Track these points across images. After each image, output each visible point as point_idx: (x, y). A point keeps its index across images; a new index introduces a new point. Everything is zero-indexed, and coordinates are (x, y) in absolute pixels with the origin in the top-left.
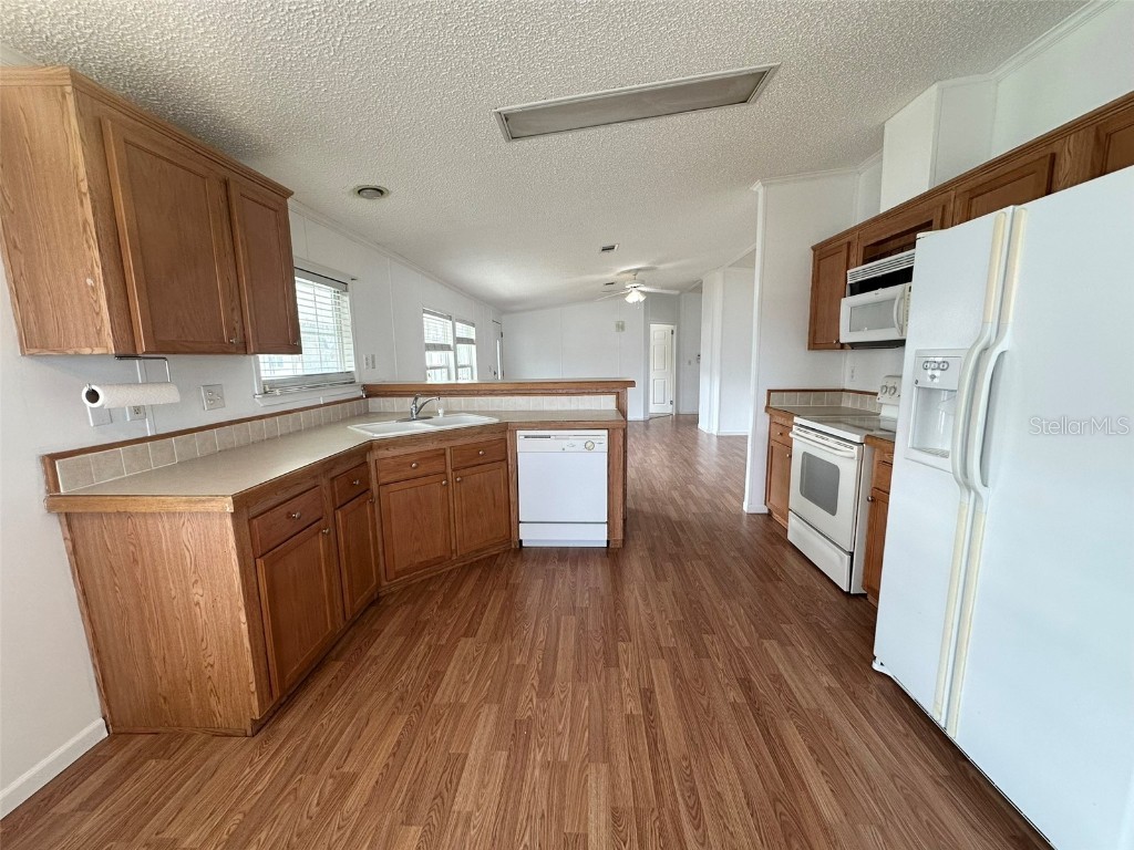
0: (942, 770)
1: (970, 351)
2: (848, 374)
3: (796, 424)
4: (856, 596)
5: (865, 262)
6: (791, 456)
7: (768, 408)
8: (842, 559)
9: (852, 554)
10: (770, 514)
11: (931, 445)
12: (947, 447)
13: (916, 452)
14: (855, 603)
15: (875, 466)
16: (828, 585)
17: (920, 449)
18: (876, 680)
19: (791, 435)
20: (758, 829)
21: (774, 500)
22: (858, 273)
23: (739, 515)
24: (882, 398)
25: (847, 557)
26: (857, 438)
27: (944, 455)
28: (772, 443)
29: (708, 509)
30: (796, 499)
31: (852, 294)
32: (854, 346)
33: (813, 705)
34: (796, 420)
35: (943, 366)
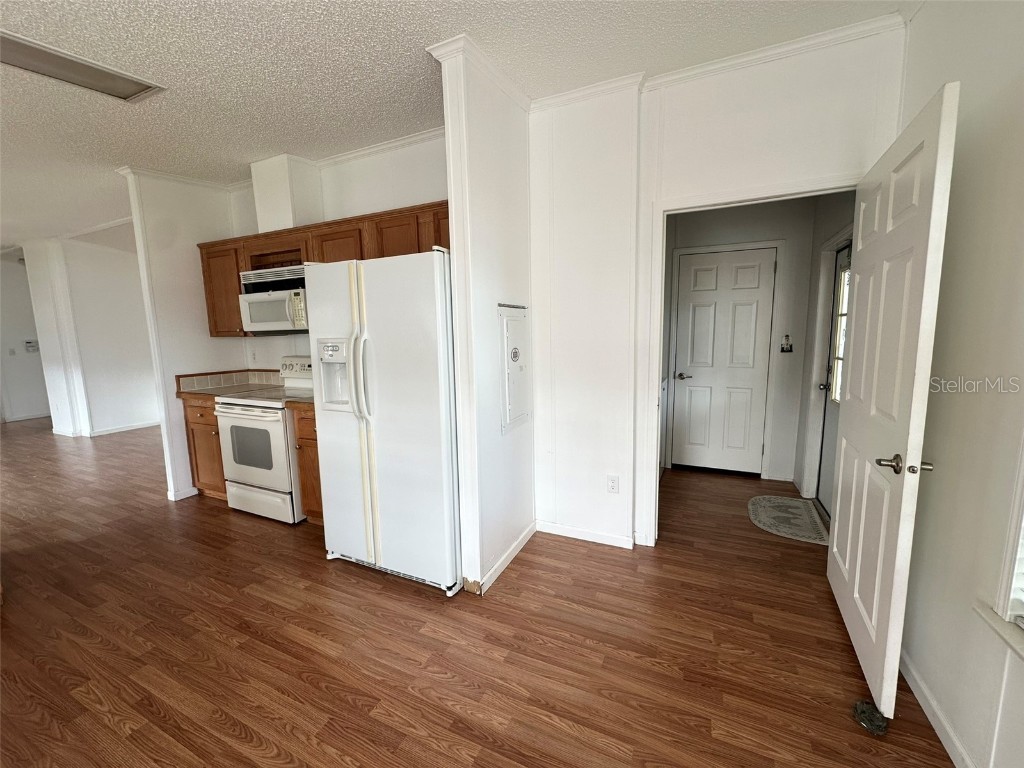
0: (379, 586)
1: (349, 339)
2: (250, 358)
3: (218, 403)
4: (300, 523)
5: (254, 268)
6: (218, 433)
7: (179, 394)
8: (284, 500)
9: (291, 493)
10: (201, 494)
11: (335, 399)
12: (346, 398)
13: (329, 404)
14: (301, 528)
15: (296, 422)
16: (276, 525)
17: (331, 402)
18: (332, 565)
19: (215, 413)
20: (296, 699)
21: (204, 479)
22: (250, 276)
23: (166, 505)
24: (284, 373)
25: (289, 497)
26: (279, 405)
27: (347, 403)
28: (192, 426)
29: (124, 514)
30: (230, 467)
31: (247, 292)
32: (256, 334)
33: (300, 605)
34: (217, 399)
35: (335, 348)
